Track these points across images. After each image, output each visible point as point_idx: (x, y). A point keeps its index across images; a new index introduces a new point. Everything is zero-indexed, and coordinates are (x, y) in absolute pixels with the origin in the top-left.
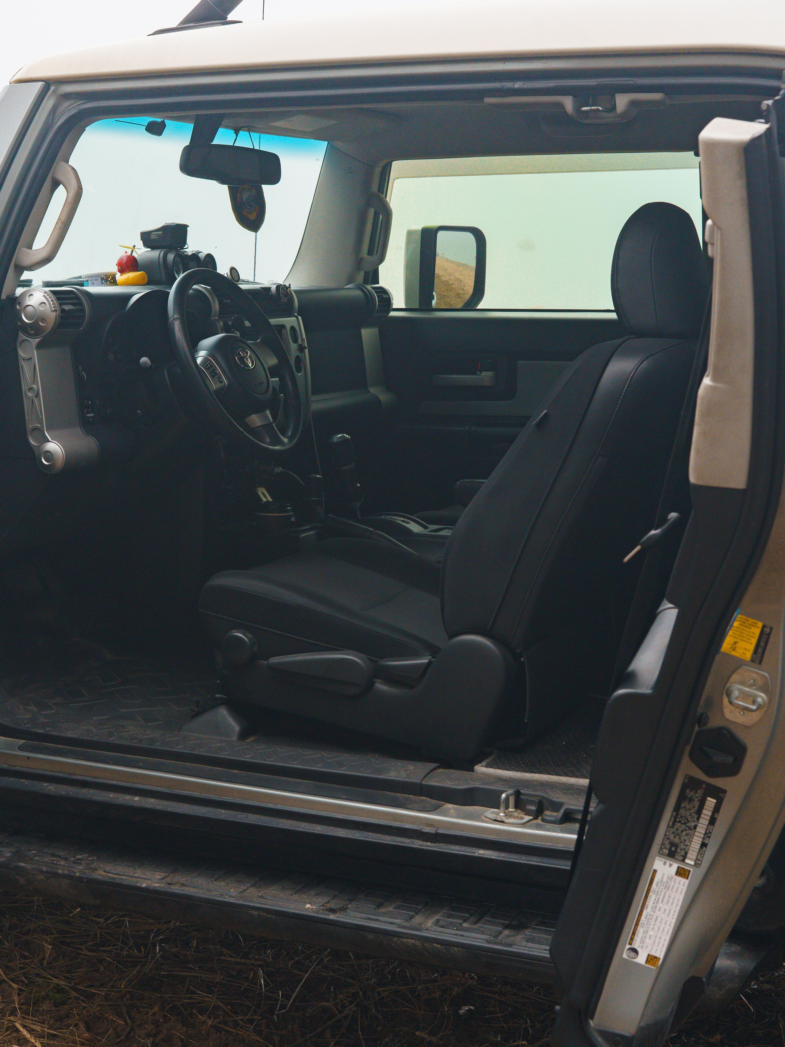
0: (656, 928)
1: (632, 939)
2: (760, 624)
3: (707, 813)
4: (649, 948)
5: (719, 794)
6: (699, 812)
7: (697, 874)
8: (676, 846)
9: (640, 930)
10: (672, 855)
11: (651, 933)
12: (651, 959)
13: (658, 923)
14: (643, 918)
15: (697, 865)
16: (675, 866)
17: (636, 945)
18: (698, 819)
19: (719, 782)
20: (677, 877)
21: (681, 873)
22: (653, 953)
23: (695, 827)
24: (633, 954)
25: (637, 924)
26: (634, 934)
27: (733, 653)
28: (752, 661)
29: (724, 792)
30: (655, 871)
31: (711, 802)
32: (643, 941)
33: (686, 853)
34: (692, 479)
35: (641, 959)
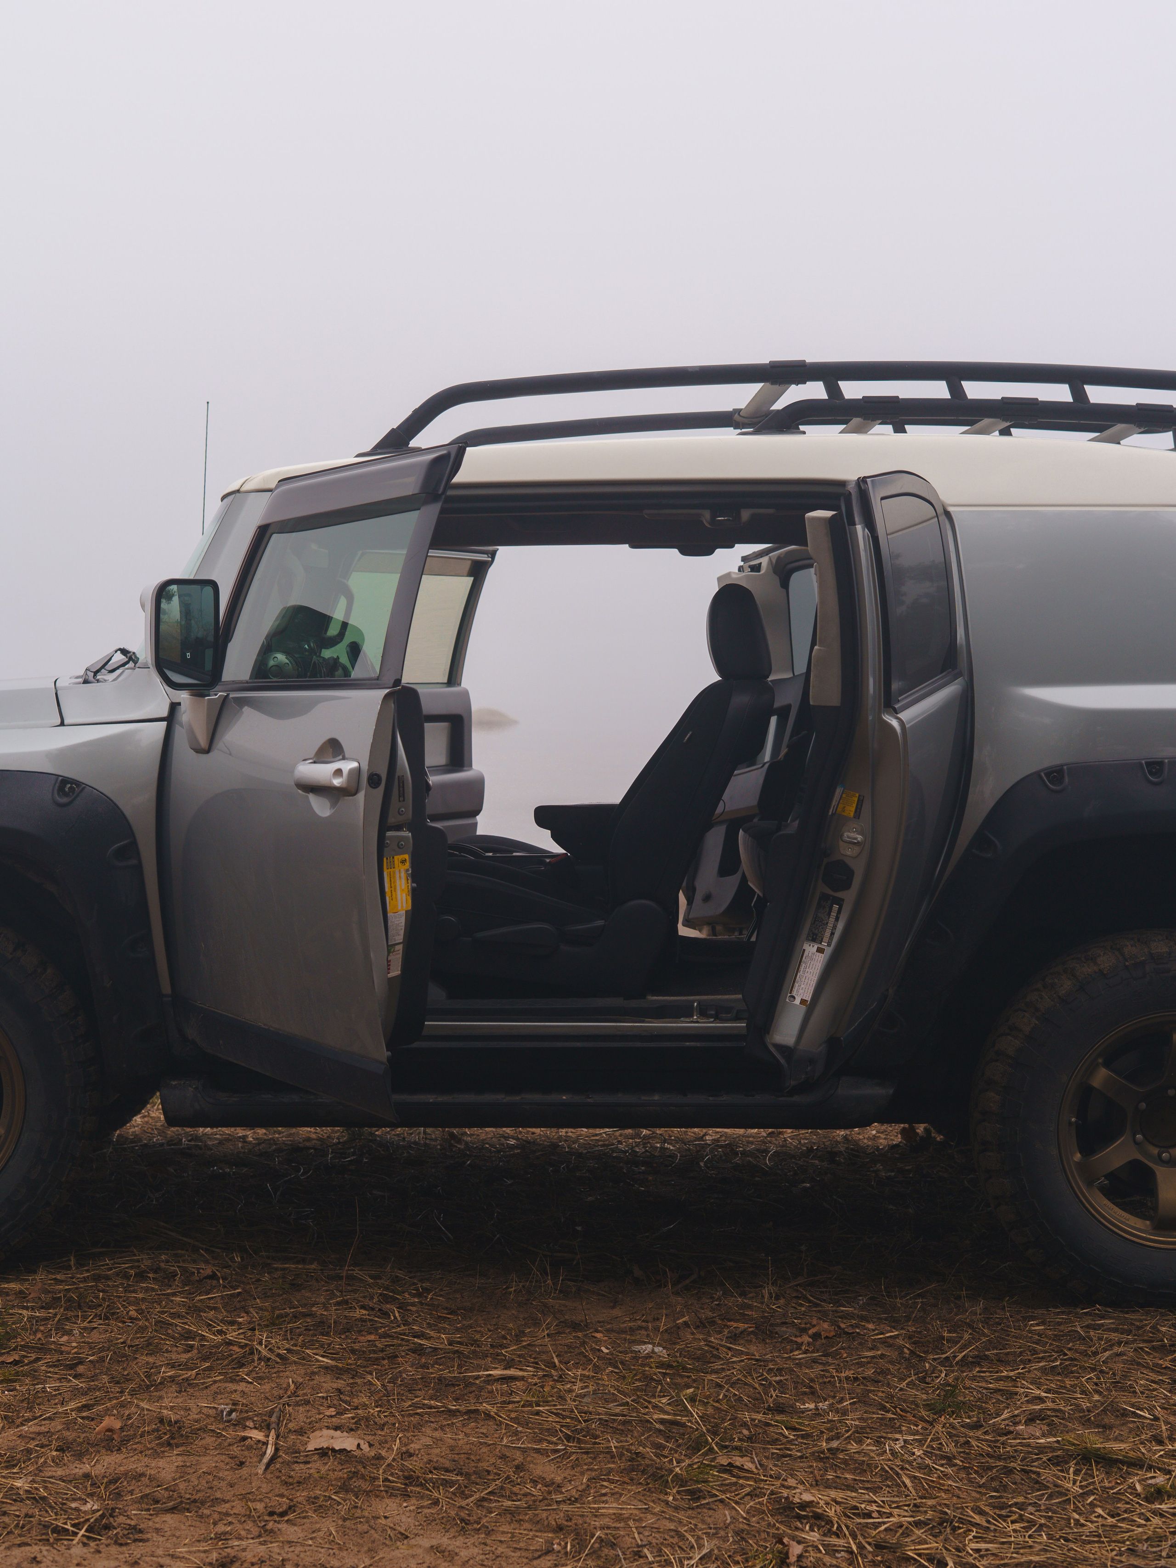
0: (806, 983)
1: (791, 990)
2: (857, 795)
3: (834, 914)
4: (801, 996)
5: (840, 902)
6: (829, 914)
7: (829, 951)
8: (817, 935)
9: (796, 985)
10: (814, 940)
11: (802, 986)
12: (803, 1002)
13: (807, 981)
14: (798, 977)
15: (829, 945)
16: (816, 947)
17: (794, 994)
18: (829, 918)
19: (839, 895)
20: (818, 954)
21: (820, 950)
22: (804, 998)
23: (827, 923)
24: (792, 999)
25: (794, 982)
26: (792, 987)
27: (843, 814)
28: (854, 817)
29: (843, 900)
30: (804, 950)
31: (836, 907)
32: (798, 991)
33: (822, 939)
34: (811, 703)
35: (797, 1002)
